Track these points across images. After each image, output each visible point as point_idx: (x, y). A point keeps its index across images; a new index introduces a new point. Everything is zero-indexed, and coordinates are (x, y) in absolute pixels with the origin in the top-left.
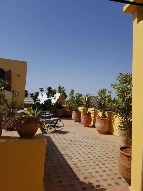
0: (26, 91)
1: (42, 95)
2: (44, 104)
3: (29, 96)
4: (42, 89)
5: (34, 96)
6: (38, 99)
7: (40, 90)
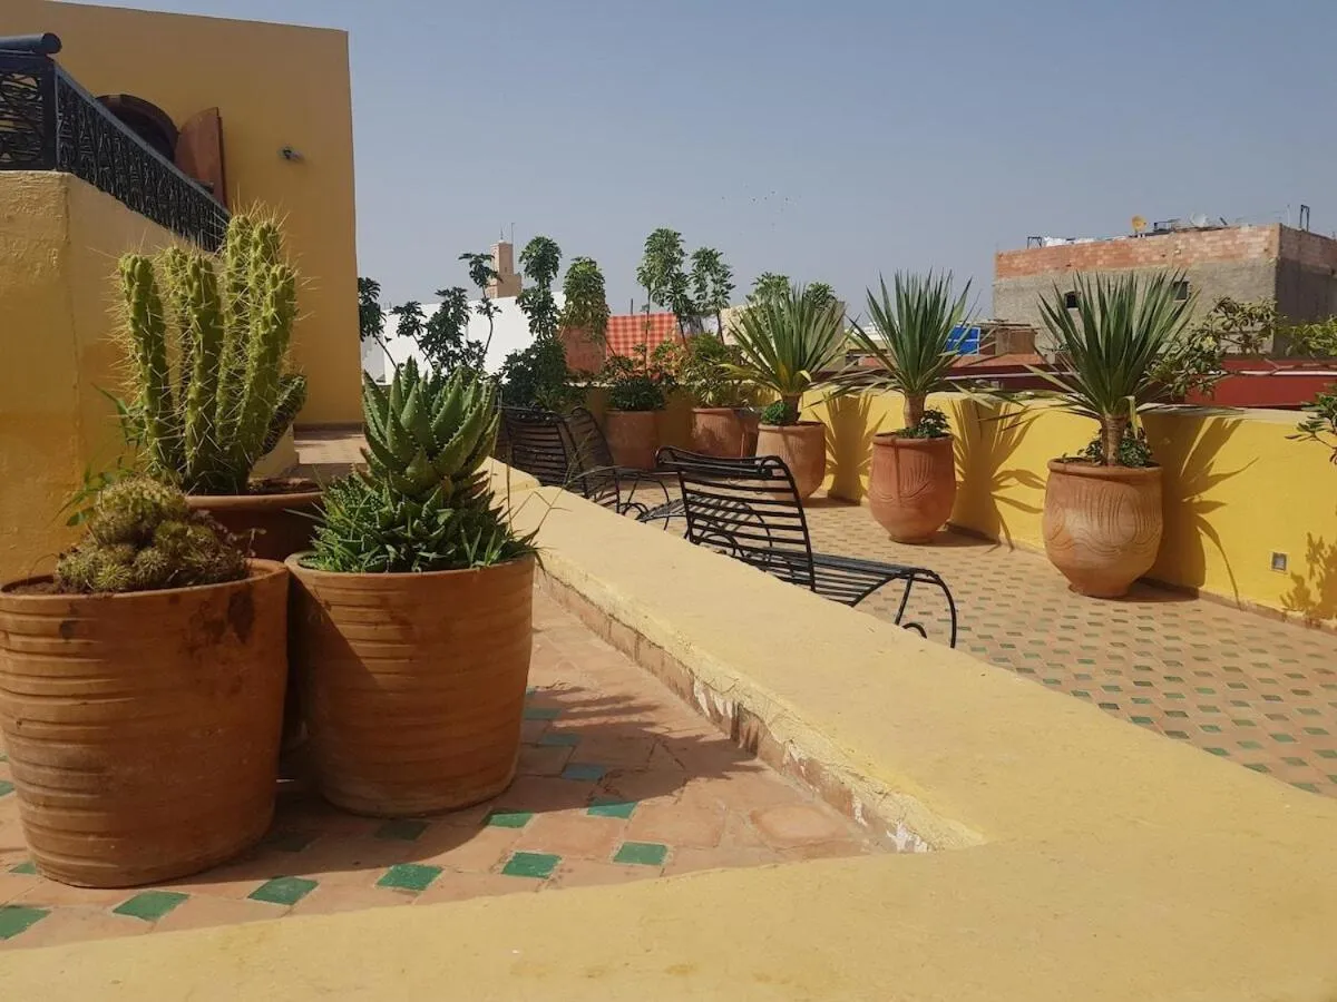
0: (367, 286)
1: (487, 310)
2: (505, 381)
3: (391, 323)
4: (486, 263)
5: (424, 321)
6: (465, 346)
7: (466, 267)
